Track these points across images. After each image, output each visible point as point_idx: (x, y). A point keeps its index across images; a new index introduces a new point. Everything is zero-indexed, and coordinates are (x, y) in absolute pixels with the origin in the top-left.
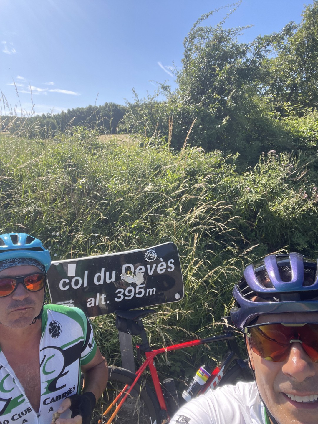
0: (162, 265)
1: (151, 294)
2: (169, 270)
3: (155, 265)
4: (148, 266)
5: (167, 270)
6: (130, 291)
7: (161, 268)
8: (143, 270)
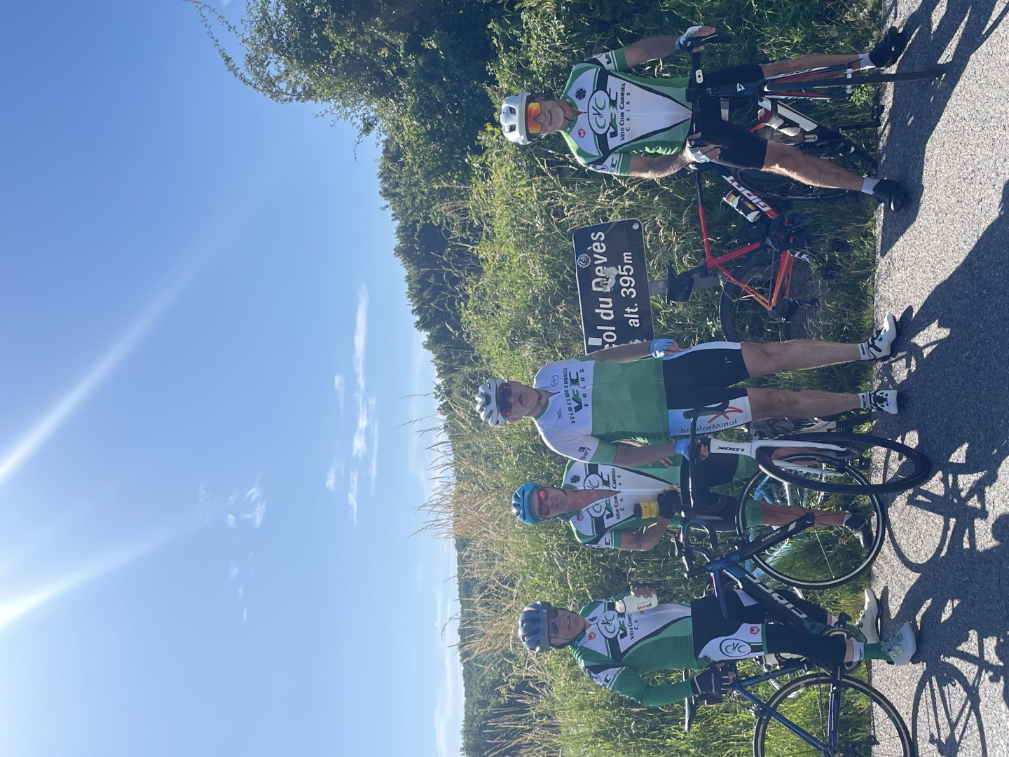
0: (596, 247)
1: (630, 258)
2: (602, 239)
3: (595, 255)
4: (596, 262)
5: (602, 242)
6: (625, 281)
7: (599, 248)
8: (600, 268)
